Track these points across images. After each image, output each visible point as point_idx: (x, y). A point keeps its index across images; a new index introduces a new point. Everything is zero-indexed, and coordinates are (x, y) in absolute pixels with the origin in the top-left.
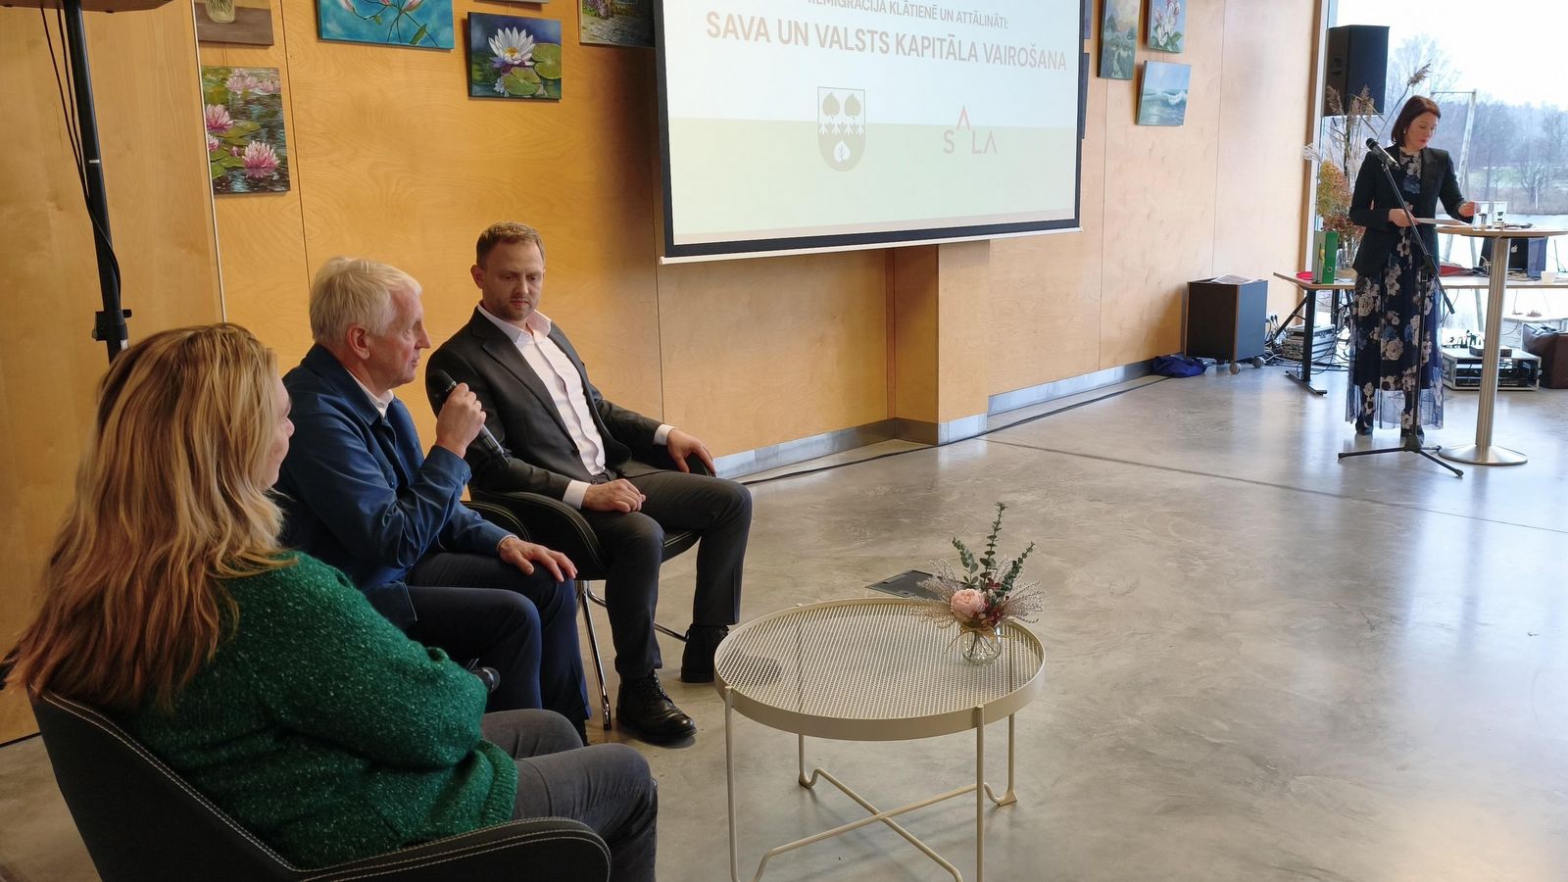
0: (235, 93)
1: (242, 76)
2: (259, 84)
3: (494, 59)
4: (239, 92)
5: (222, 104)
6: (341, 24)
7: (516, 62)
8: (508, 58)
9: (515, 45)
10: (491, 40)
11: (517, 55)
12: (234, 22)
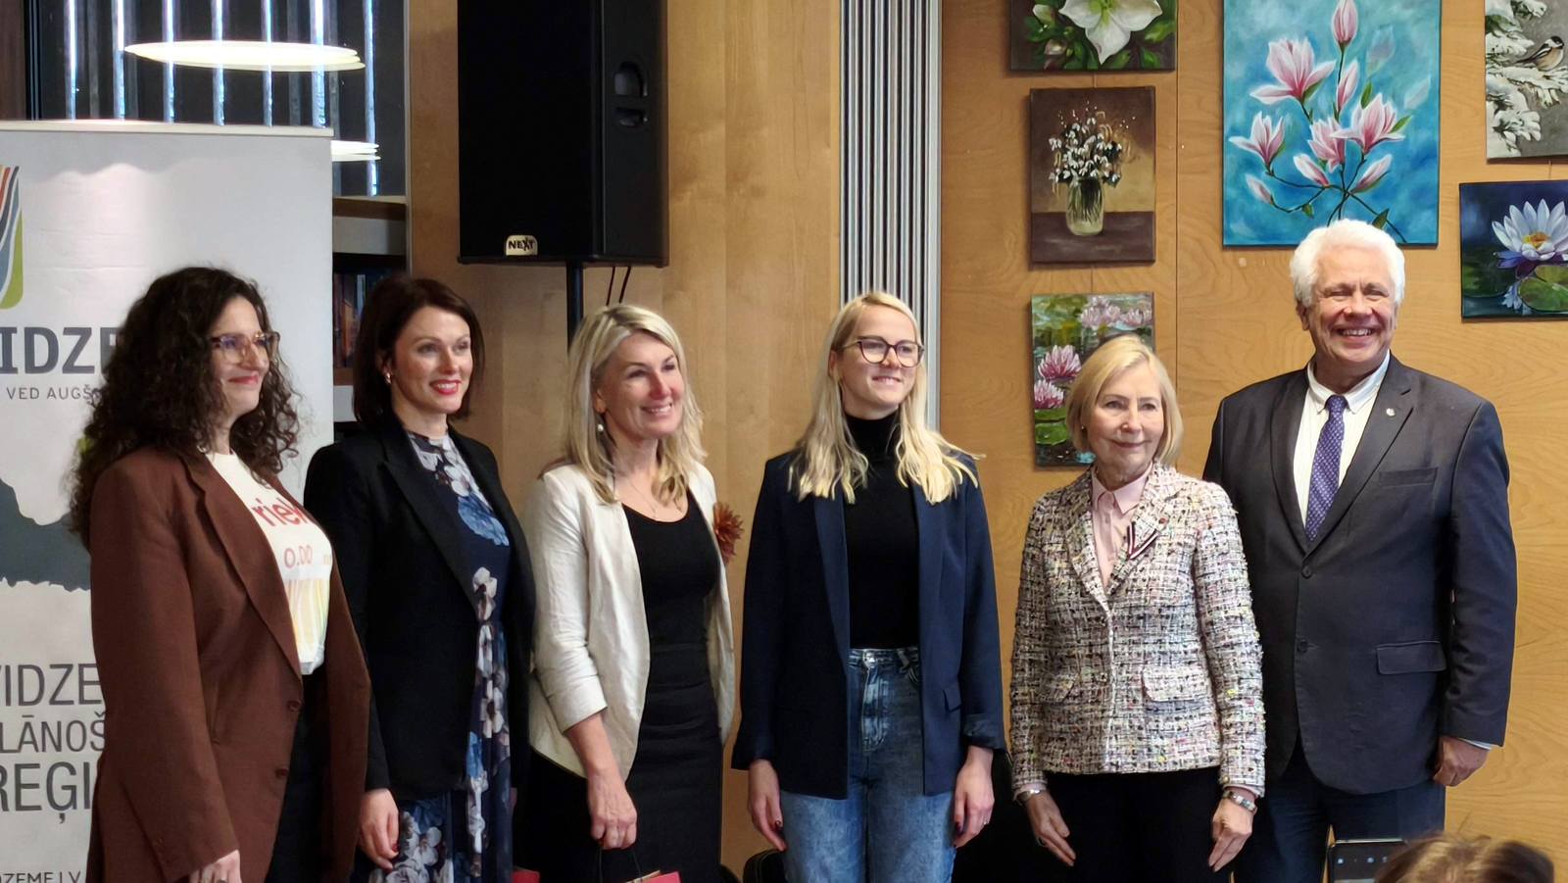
0: (1089, 330)
1: (1101, 306)
2: (1124, 317)
3: (1503, 255)
4: (1094, 328)
5: (1072, 344)
6: (1251, 222)
7: (1544, 257)
8: (1528, 250)
9: (1542, 228)
10: (1496, 227)
11: (1546, 245)
12: (1101, 234)
